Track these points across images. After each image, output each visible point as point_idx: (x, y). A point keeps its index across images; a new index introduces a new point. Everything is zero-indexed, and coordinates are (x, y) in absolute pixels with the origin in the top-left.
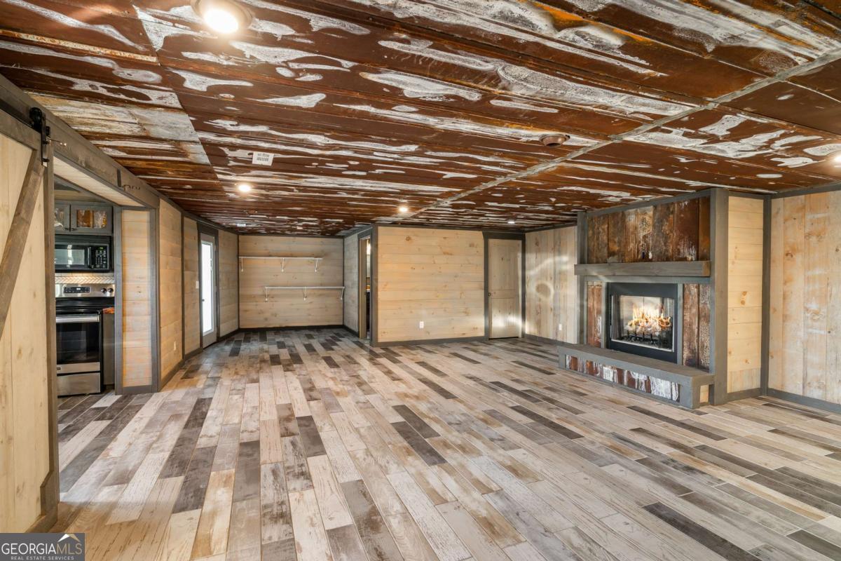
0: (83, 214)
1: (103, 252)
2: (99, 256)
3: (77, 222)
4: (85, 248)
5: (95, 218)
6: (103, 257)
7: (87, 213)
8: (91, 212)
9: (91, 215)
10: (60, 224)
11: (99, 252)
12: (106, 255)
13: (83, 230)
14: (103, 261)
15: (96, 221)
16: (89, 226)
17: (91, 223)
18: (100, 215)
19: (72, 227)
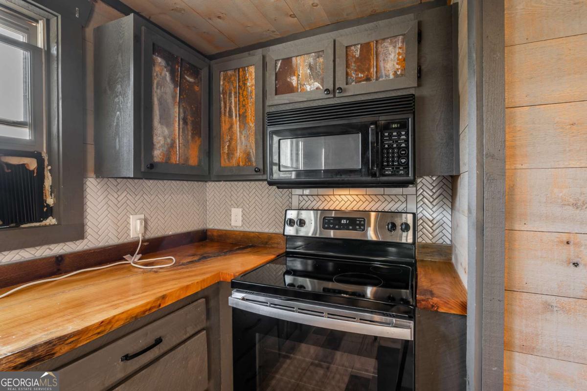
0: (357, 54)
1: (399, 135)
2: (390, 146)
3: (347, 74)
4: (363, 129)
5: (381, 58)
6: (399, 148)
7: (366, 48)
8: (373, 45)
9: (373, 52)
10: (317, 85)
11: (390, 136)
12: (407, 141)
13: (357, 90)
14: (399, 157)
15: (382, 64)
16: (368, 79)
17: (373, 70)
18: (391, 48)
19: (337, 86)
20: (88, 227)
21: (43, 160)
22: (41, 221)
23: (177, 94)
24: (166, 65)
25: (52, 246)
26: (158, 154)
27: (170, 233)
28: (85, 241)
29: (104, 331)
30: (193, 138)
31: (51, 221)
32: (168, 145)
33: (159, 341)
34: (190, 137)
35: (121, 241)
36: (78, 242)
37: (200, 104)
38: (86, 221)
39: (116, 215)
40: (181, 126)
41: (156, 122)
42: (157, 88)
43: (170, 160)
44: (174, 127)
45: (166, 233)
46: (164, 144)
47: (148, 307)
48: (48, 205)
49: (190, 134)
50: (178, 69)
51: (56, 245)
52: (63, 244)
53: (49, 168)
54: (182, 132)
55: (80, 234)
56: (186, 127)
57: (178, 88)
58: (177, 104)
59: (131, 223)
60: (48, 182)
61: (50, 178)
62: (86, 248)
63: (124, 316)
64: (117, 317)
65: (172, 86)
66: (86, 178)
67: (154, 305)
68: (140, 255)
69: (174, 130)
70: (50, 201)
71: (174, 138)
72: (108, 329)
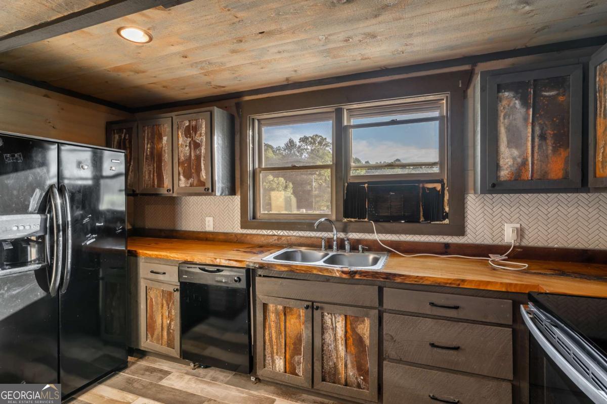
20: (467, 229)
21: (444, 184)
22: (442, 221)
23: (530, 115)
24: (515, 95)
25: (445, 237)
26: (504, 174)
27: (556, 246)
28: (466, 238)
29: (419, 282)
30: (555, 150)
31: (447, 221)
32: (517, 164)
33: (456, 308)
34: (550, 151)
35: (496, 243)
36: (461, 237)
37: (568, 112)
38: (466, 224)
39: (491, 222)
40: (536, 144)
41: (503, 148)
42: (504, 118)
43: (520, 177)
44: (527, 146)
45: (549, 245)
46: (514, 164)
47: (449, 282)
48: (446, 212)
49: (550, 148)
50: (530, 92)
51: (447, 236)
52: (451, 237)
53: (447, 188)
54: (538, 149)
55: (461, 232)
56: (544, 143)
57: (531, 110)
58: (530, 124)
59: (506, 229)
60: (446, 197)
61: (448, 195)
62: (466, 242)
63: (432, 280)
64: (426, 278)
65: (523, 110)
66: (468, 194)
67: (453, 282)
68: (507, 257)
69: (527, 149)
70: (447, 209)
71: (527, 157)
72: (421, 282)
